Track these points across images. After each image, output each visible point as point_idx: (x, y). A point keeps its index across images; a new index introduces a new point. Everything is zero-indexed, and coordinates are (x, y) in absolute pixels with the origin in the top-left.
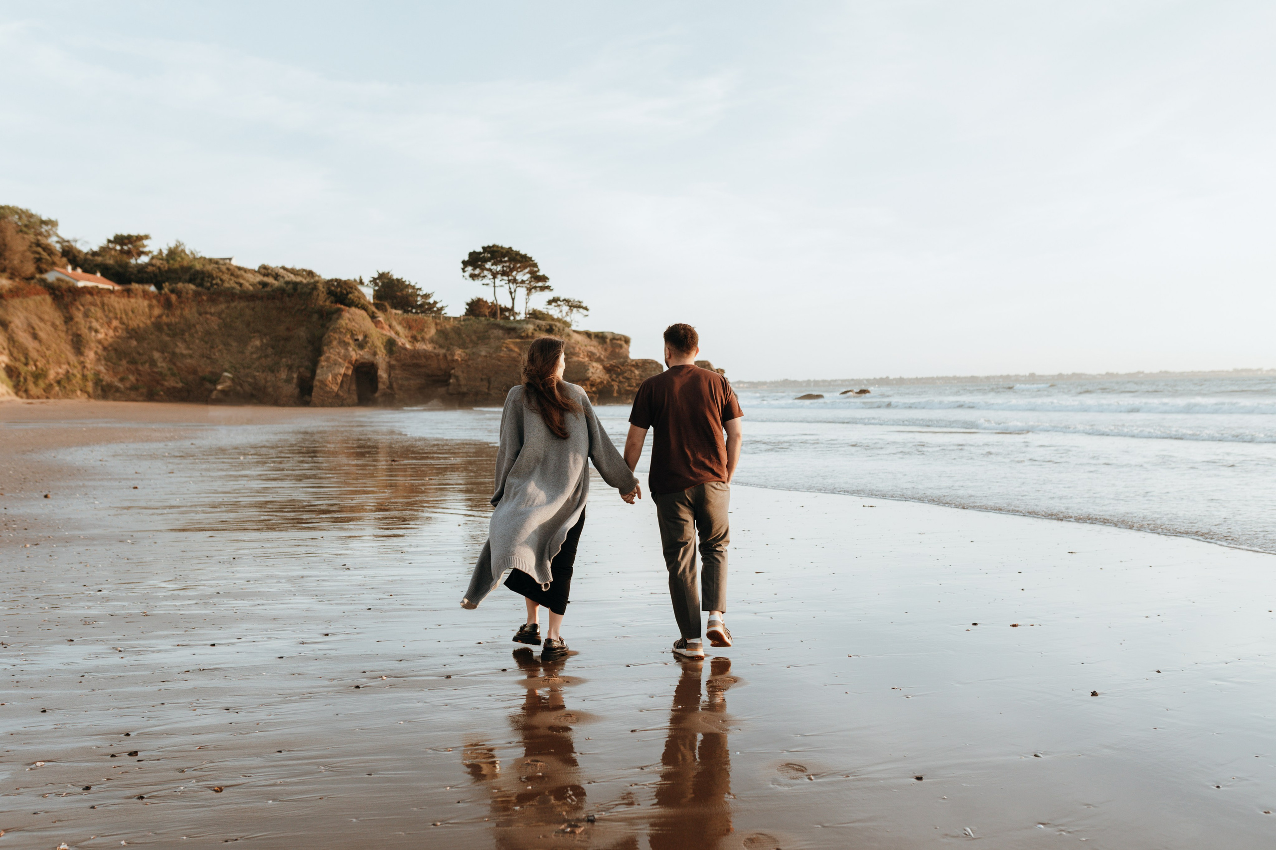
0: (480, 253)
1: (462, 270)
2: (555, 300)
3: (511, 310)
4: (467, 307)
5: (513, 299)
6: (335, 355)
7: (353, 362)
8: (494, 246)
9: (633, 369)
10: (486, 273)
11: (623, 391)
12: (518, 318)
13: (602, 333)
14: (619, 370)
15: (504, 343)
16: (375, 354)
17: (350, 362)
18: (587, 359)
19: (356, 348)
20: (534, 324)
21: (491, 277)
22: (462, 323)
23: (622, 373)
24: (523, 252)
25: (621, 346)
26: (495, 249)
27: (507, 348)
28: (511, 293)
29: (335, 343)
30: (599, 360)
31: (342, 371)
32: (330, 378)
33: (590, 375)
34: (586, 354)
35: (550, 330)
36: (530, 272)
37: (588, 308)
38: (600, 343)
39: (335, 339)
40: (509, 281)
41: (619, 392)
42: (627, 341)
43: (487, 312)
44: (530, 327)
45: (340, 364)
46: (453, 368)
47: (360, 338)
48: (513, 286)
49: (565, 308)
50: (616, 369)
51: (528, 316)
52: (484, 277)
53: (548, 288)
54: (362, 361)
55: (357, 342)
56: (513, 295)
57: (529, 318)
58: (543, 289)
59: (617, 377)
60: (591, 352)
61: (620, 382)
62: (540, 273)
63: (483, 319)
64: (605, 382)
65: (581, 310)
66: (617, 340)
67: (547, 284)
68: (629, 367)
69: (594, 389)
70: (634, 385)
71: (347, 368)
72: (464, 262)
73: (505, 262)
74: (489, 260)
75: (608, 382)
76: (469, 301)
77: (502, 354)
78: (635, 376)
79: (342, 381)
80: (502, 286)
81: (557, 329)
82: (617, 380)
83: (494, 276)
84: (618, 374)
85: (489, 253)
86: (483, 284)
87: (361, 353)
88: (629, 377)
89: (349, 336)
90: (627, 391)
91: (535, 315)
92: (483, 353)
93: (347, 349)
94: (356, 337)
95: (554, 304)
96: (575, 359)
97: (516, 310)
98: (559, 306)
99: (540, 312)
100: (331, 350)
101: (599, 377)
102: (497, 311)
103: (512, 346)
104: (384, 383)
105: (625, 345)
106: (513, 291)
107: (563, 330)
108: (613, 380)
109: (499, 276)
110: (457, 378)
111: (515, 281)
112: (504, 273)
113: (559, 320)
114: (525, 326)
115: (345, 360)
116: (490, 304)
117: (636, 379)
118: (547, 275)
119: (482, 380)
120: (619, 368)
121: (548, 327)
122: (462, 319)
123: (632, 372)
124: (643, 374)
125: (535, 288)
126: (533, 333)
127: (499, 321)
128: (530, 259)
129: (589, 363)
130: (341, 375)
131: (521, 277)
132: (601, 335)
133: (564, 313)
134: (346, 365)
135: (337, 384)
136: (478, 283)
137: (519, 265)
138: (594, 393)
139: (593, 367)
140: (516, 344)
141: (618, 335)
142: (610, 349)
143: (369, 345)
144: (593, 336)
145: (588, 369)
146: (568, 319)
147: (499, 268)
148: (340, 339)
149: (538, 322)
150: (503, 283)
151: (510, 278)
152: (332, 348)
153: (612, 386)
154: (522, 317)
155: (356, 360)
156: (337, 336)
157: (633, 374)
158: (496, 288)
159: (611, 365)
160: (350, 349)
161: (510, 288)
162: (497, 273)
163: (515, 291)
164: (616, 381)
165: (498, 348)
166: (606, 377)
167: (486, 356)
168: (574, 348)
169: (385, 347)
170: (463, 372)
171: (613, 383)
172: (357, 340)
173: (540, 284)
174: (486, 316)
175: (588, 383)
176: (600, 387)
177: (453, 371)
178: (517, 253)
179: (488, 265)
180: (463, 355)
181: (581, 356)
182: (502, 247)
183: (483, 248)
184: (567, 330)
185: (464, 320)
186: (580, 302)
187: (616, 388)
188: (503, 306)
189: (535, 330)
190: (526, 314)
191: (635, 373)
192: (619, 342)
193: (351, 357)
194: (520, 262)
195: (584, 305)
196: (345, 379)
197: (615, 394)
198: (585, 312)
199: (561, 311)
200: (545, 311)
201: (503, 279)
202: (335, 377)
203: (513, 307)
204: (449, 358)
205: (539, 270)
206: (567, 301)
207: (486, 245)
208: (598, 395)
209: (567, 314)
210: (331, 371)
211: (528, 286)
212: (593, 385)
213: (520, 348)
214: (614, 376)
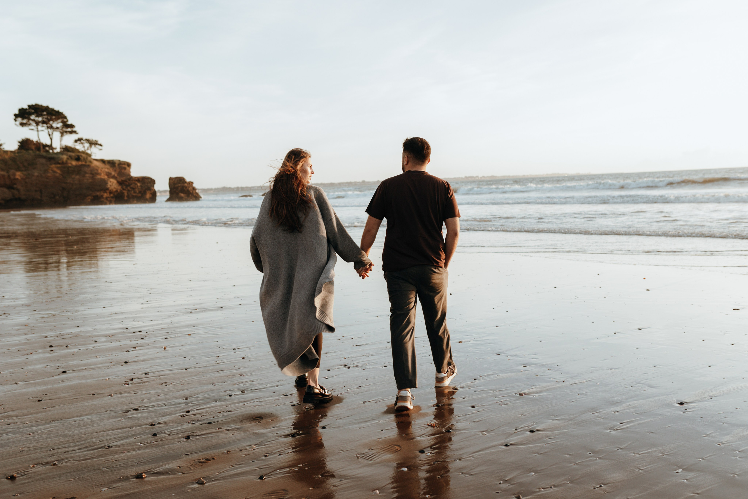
0: (26, 109)
1: (14, 121)
2: (80, 140)
3: (50, 147)
4: (19, 144)
5: (51, 139)
8: (36, 105)
9: (136, 182)
10: (31, 122)
11: (130, 196)
12: (55, 151)
13: (113, 160)
14: (127, 183)
15: (49, 167)
18: (106, 177)
20: (67, 155)
21: (34, 124)
22: (17, 155)
23: (129, 185)
24: (56, 109)
25: (125, 169)
26: (37, 107)
27: (52, 170)
28: (49, 135)
30: (114, 177)
33: (109, 186)
34: (105, 173)
35: (78, 159)
36: (63, 122)
37: (102, 144)
38: (111, 167)
40: (48, 127)
41: (128, 197)
42: (129, 165)
43: (33, 147)
44: (65, 157)
46: (15, 184)
48: (50, 131)
49: (87, 145)
50: (125, 182)
51: (62, 150)
52: (30, 124)
53: (75, 132)
56: (51, 136)
57: (63, 151)
58: (71, 132)
60: (109, 173)
61: (128, 191)
62: (69, 122)
63: (31, 152)
64: (119, 191)
65: (97, 146)
66: (123, 164)
67: (74, 129)
68: (134, 182)
69: (112, 195)
70: (138, 192)
72: (16, 116)
73: (44, 115)
74: (33, 114)
75: (121, 191)
76: (20, 140)
77: (49, 175)
80: (43, 131)
81: (82, 158)
82: (127, 189)
83: (37, 123)
84: (127, 186)
85: (33, 109)
86: (30, 129)
88: (134, 187)
90: (133, 196)
91: (66, 149)
92: (36, 174)
95: (79, 142)
96: (98, 177)
97: (54, 146)
98: (82, 143)
99: (70, 147)
101: (115, 188)
102: (39, 146)
103: (55, 169)
105: (128, 168)
106: (51, 133)
107: (87, 158)
108: (124, 189)
109: (41, 124)
110: (18, 190)
111: (51, 127)
112: (43, 122)
113: (83, 152)
114: (61, 156)
116: (35, 143)
118: (74, 124)
119: (36, 191)
120: (127, 181)
121: (76, 157)
122: (16, 152)
123: (136, 184)
124: (143, 185)
125: (66, 132)
126: (66, 161)
127: (42, 153)
128: (62, 113)
129: (108, 180)
131: (55, 125)
132: (111, 162)
133: (86, 148)
136: (26, 129)
137: (54, 117)
138: (112, 197)
139: (111, 182)
140: (58, 168)
141: (123, 161)
142: (118, 170)
144: (106, 163)
145: (107, 183)
146: (89, 152)
147: (40, 119)
149: (70, 154)
150: (43, 128)
151: (49, 125)
153: (123, 193)
154: (58, 150)
157: (136, 186)
158: (40, 133)
159: (122, 180)
161: (49, 132)
162: (39, 122)
163: (52, 133)
164: (125, 190)
165: (46, 171)
166: (119, 188)
167: (38, 176)
168: (97, 170)
170: (22, 186)
171: (124, 191)
173: (69, 130)
174: (32, 150)
175: (108, 191)
176: (116, 194)
177: (15, 186)
178: (53, 110)
179: (33, 117)
180: (22, 175)
181: (103, 175)
182: (42, 106)
183: (29, 106)
184: (89, 158)
185: (18, 153)
186: (96, 141)
187: (126, 194)
188: (44, 143)
189: (68, 159)
190: (61, 148)
191: (137, 185)
192: (124, 166)
194: (54, 115)
195: (99, 143)
197: (126, 198)
198: (100, 147)
199: (84, 147)
200: (73, 146)
201: (43, 126)
203: (51, 144)
204: (12, 177)
205: (67, 121)
206: (88, 141)
207: (30, 104)
208: (114, 199)
209: (88, 149)
211: (61, 131)
212: (111, 193)
213: (61, 171)
214: (124, 187)
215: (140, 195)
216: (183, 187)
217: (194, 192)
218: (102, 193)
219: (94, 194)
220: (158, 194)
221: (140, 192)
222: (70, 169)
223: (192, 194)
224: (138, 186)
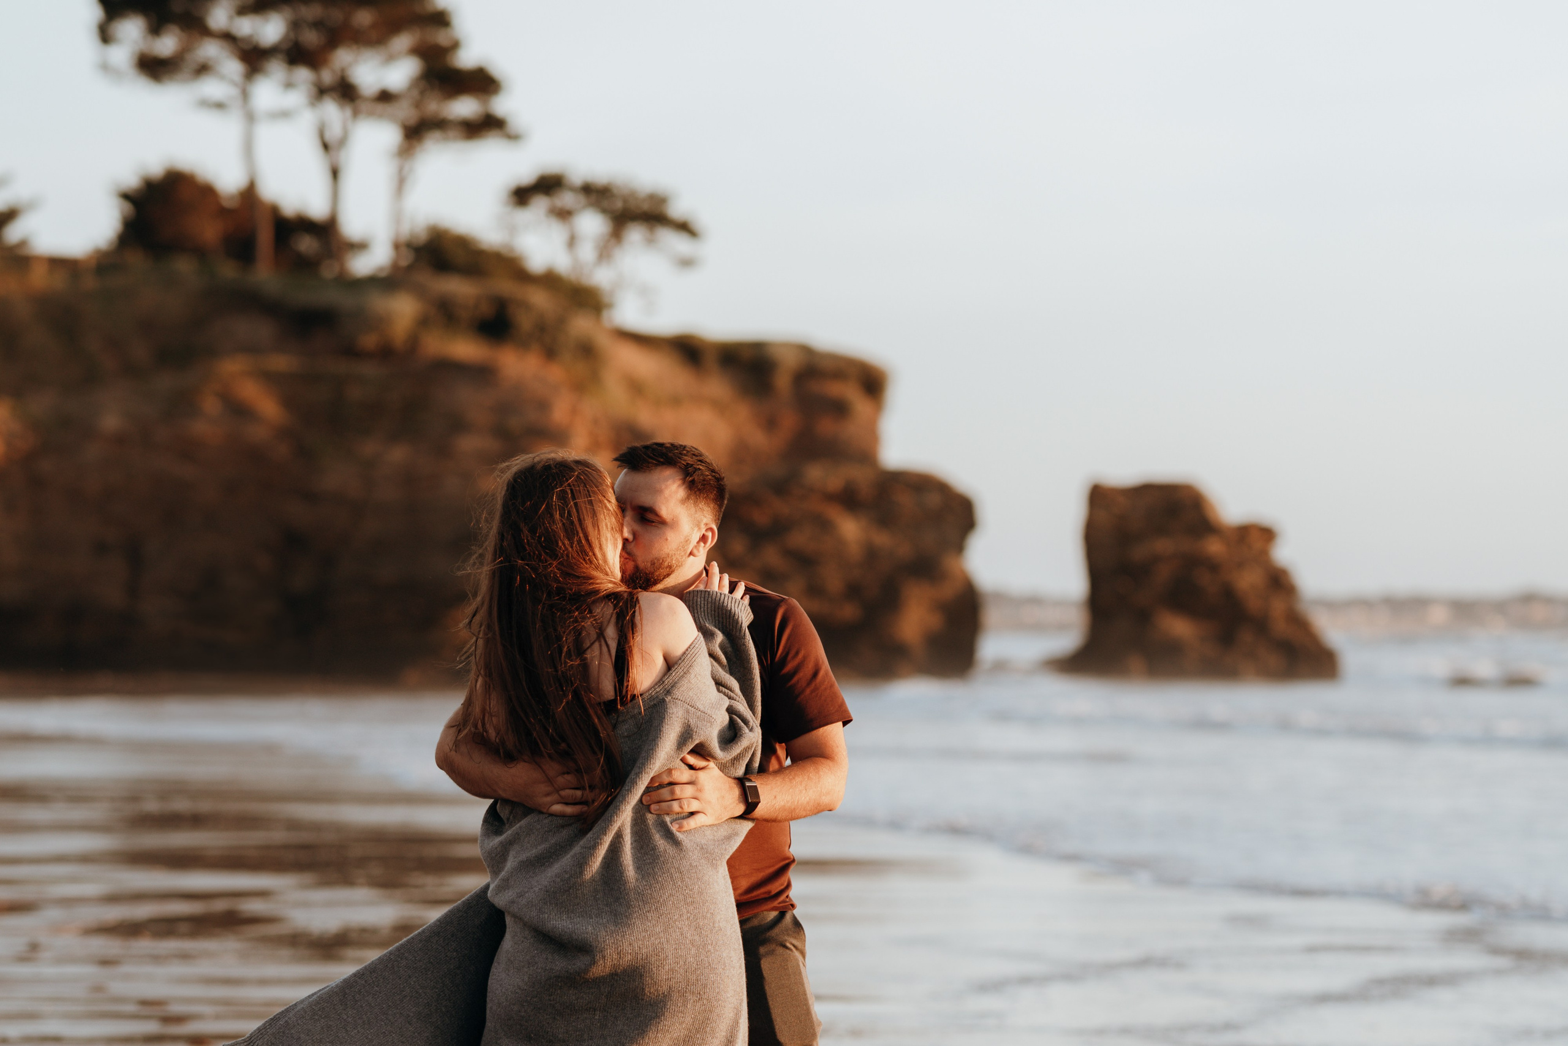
2: (542, 187)
3: (326, 231)
4: (126, 211)
5: (335, 175)
12: (356, 266)
23: (777, 530)
28: (327, 146)
35: (496, 322)
40: (321, 91)
43: (211, 233)
48: (335, 116)
51: (404, 257)
52: (202, 68)
53: (506, 127)
56: (336, 155)
57: (411, 266)
58: (478, 130)
62: (466, 60)
65: (662, 235)
66: (829, 376)
80: (283, 113)
84: (758, 537)
88: (810, 548)
91: (435, 254)
95: (536, 205)
98: (562, 213)
106: (335, 134)
107: (561, 321)
111: (343, 90)
112: (294, 54)
113: (550, 280)
116: (226, 201)
117: (844, 563)
121: (492, 306)
122: (102, 264)
123: (824, 525)
124: (882, 539)
125: (441, 124)
141: (830, 355)
144: (710, 358)
146: (597, 277)
149: (449, 285)
151: (327, 75)
157: (828, 540)
161: (323, 124)
163: (346, 135)
168: (543, 405)
173: (465, 107)
186: (657, 196)
188: (287, 207)
190: (395, 246)
191: (838, 535)
192: (835, 388)
198: (679, 244)
200: (489, 235)
201: (286, 83)
203: (334, 216)
205: (458, 46)
206: (599, 193)
211: (408, 116)
216: (1194, 562)
217: (1278, 607)
220: (992, 616)
221: (853, 591)
223: (1261, 625)
224: (840, 547)
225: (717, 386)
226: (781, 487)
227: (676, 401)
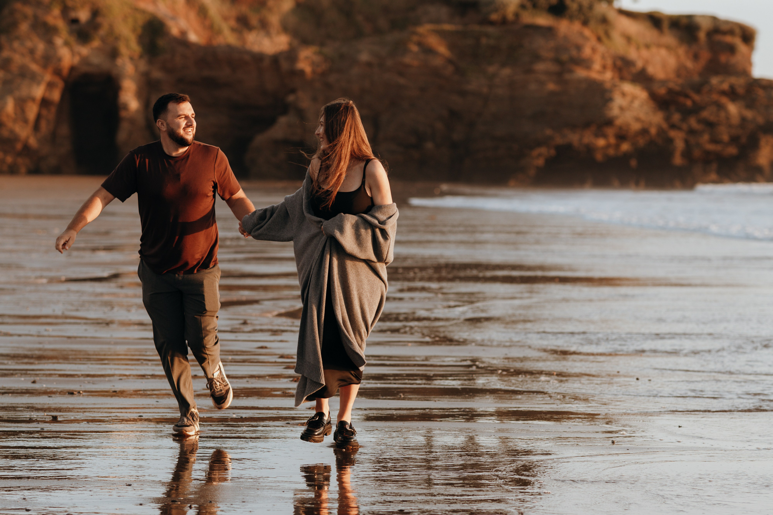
6: (23, 55)
7: (65, 72)
9: (724, 100)
11: (697, 153)
14: (689, 103)
15: (415, 33)
16: (114, 54)
17: (57, 72)
18: (608, 75)
19: (72, 40)
23: (697, 109)
27: (419, 44)
29: (24, 27)
31: (39, 92)
32: (10, 106)
34: (609, 62)
39: (25, 17)
41: (687, 154)
45: (34, 78)
46: (293, 91)
47: (83, 15)
50: (682, 99)
54: (85, 69)
55: (75, 27)
59: (684, 119)
61: (692, 132)
64: (653, 131)
68: (715, 97)
70: (725, 138)
71: (50, 86)
75: (661, 132)
78: (728, 118)
79: (39, 117)
82: (685, 126)
84: (686, 113)
87: (84, 51)
88: (712, 118)
89: (56, 11)
90: (708, 153)
92: (365, 58)
93: (50, 43)
94: (73, 15)
100: (16, 44)
101: (638, 119)
103: (434, 41)
104: (132, 121)
108: (673, 126)
110: (301, 114)
115: (45, 66)
117: (730, 126)
120: (687, 96)
123: (720, 107)
124: (749, 114)
130: (33, 99)
134: (48, 77)
135: (25, 121)
140: (442, 34)
143: (102, 32)
145: (611, 100)
148: (36, 17)
152: (18, 38)
153: (670, 141)
155: (72, 69)
156: (29, 10)
157: (723, 114)
160: (59, 41)
164: (679, 129)
166: (657, 119)
168: (579, 48)
169: (140, 40)
170: (315, 99)
171: (673, 134)
172: (75, 21)
176: (641, 142)
177: (291, 98)
181: (597, 66)
187: (679, 144)
193: (60, 60)
196: (44, 112)
197: (678, 160)
202: (21, 103)
204: (285, 65)
210: (10, 92)
212: (622, 137)
213: (451, 47)
214: (676, 117)
215: (732, 150)
218: (588, 138)
219: (559, 140)
221: (734, 140)
222: (484, 41)
224: (728, 117)
225: (669, 39)
226: (698, 88)
227: (647, 46)
